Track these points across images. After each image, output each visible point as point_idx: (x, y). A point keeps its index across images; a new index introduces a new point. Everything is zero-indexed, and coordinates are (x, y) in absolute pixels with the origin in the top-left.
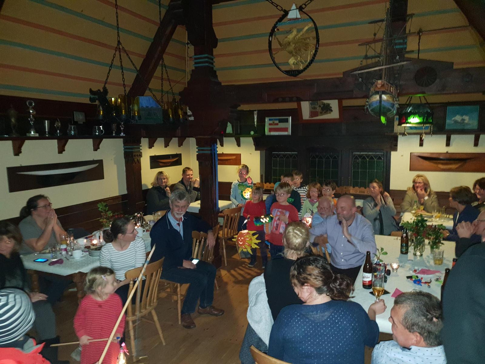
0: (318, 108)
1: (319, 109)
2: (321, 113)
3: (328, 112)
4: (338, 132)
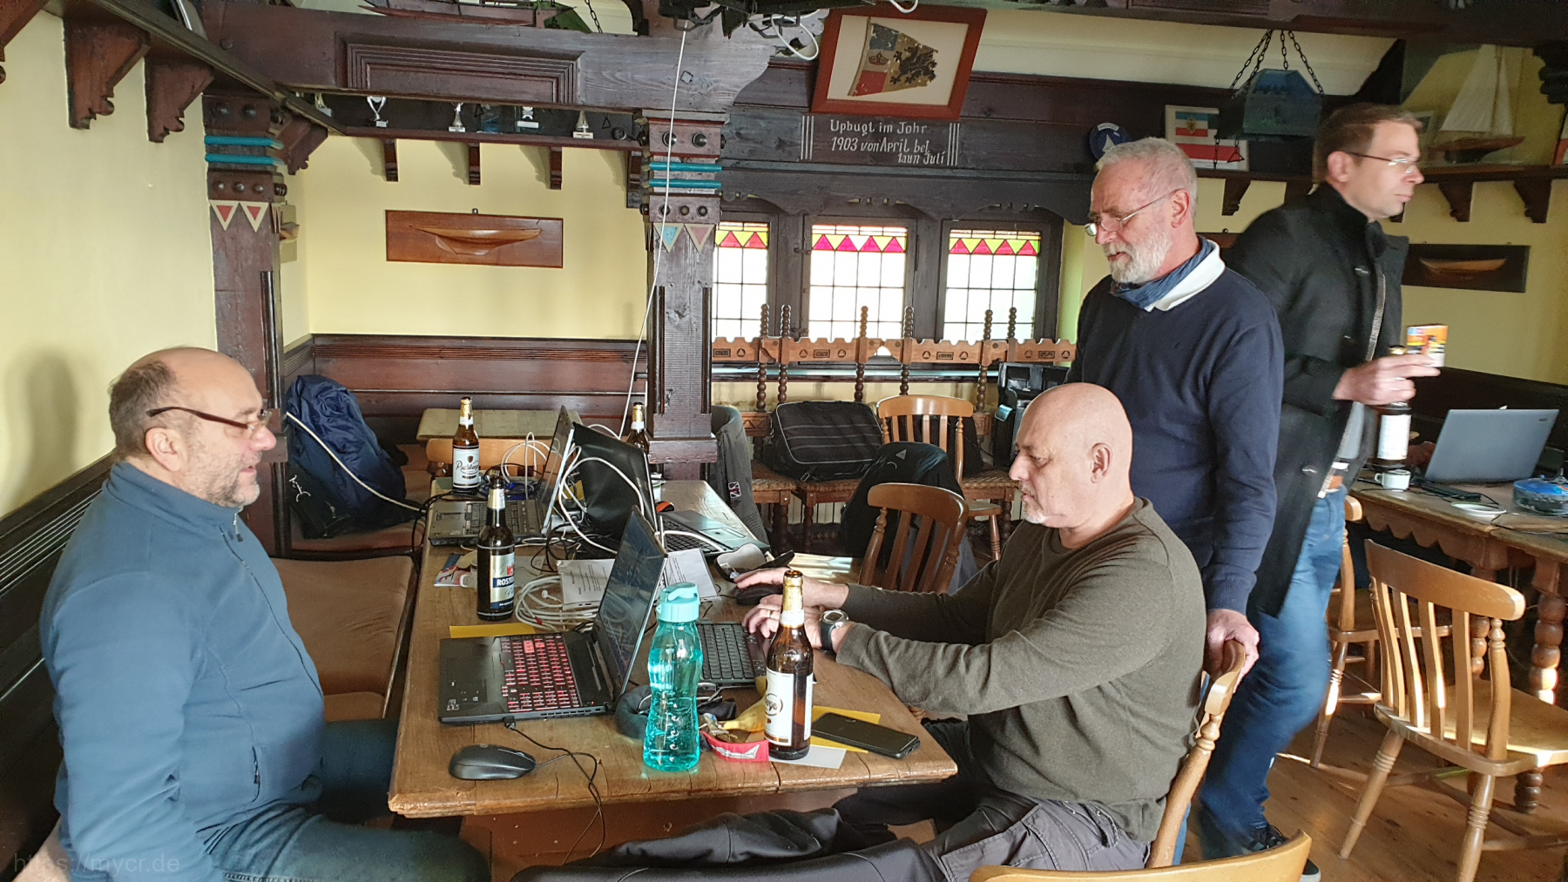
0: (889, 62)
1: (891, 67)
2: (895, 81)
3: (919, 81)
4: (934, 154)
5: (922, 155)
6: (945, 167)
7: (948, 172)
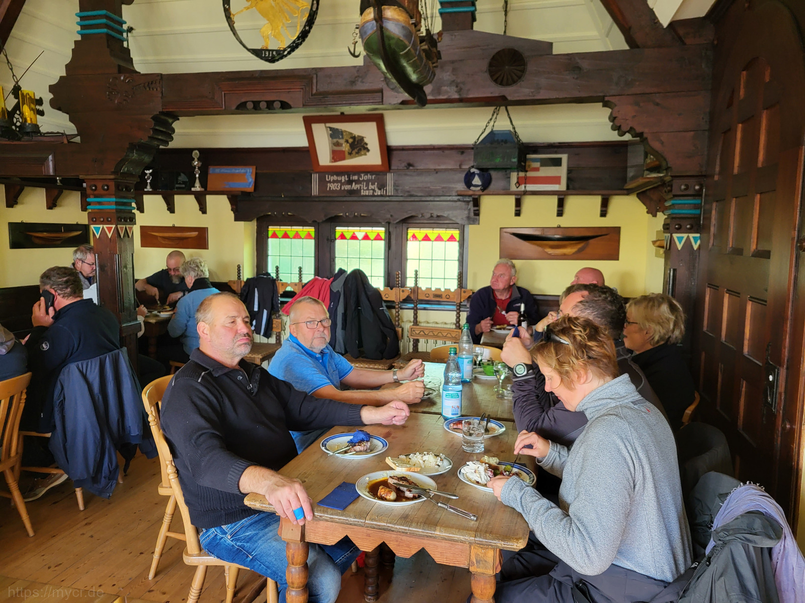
0: (344, 145)
1: (346, 147)
2: (350, 154)
3: (362, 152)
4: (380, 189)
5: (374, 190)
6: (386, 196)
7: (387, 199)
